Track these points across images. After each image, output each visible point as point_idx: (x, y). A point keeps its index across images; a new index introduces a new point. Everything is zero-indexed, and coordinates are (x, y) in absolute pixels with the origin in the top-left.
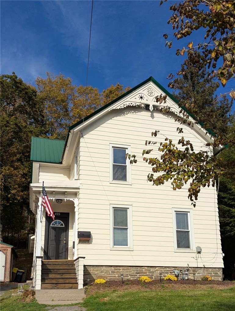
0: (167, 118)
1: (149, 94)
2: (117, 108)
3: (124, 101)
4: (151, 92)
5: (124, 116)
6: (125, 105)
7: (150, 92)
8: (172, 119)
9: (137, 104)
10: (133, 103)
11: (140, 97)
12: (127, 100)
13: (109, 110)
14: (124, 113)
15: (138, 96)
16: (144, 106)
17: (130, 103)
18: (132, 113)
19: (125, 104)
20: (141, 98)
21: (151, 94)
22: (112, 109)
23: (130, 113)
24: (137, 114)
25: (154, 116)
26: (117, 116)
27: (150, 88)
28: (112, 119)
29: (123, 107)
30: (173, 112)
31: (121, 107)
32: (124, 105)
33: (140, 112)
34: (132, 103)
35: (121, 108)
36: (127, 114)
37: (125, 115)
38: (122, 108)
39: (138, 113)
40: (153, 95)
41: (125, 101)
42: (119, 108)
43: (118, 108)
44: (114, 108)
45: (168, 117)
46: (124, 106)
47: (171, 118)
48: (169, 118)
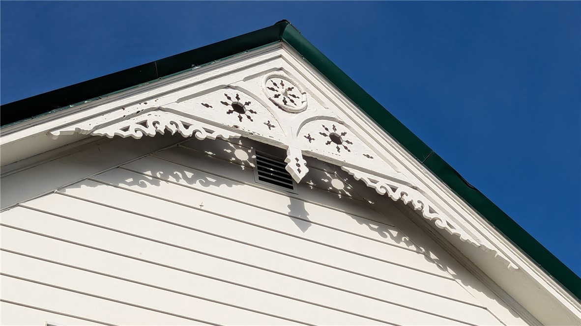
0: (376, 235)
1: (279, 101)
2: (102, 132)
3: (142, 107)
4: (285, 94)
5: (136, 188)
6: (150, 123)
7: (281, 91)
8: (403, 244)
9: (217, 132)
10: (196, 125)
11: (230, 102)
12: (161, 102)
13: (57, 133)
14: (138, 174)
15: (220, 95)
16: (250, 160)
17: (178, 119)
18: (183, 182)
19: (150, 118)
20: (238, 108)
21: (289, 103)
22: (72, 128)
23: (171, 178)
24: (212, 188)
25: (310, 218)
26: (94, 182)
27: (281, 73)
28: (68, 191)
29: (139, 135)
30: (410, 203)
31: (126, 129)
32: (144, 124)
33: (230, 186)
34: (188, 121)
35: (125, 134)
36: (155, 181)
37: (143, 185)
38: (130, 138)
39: (217, 184)
40: (296, 108)
41: (151, 104)
42: (117, 137)
43: (111, 132)
44: (86, 127)
45: (385, 236)
46: (143, 128)
47: (398, 239)
48: (389, 240)
